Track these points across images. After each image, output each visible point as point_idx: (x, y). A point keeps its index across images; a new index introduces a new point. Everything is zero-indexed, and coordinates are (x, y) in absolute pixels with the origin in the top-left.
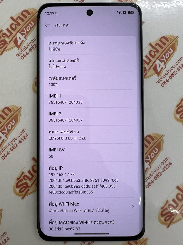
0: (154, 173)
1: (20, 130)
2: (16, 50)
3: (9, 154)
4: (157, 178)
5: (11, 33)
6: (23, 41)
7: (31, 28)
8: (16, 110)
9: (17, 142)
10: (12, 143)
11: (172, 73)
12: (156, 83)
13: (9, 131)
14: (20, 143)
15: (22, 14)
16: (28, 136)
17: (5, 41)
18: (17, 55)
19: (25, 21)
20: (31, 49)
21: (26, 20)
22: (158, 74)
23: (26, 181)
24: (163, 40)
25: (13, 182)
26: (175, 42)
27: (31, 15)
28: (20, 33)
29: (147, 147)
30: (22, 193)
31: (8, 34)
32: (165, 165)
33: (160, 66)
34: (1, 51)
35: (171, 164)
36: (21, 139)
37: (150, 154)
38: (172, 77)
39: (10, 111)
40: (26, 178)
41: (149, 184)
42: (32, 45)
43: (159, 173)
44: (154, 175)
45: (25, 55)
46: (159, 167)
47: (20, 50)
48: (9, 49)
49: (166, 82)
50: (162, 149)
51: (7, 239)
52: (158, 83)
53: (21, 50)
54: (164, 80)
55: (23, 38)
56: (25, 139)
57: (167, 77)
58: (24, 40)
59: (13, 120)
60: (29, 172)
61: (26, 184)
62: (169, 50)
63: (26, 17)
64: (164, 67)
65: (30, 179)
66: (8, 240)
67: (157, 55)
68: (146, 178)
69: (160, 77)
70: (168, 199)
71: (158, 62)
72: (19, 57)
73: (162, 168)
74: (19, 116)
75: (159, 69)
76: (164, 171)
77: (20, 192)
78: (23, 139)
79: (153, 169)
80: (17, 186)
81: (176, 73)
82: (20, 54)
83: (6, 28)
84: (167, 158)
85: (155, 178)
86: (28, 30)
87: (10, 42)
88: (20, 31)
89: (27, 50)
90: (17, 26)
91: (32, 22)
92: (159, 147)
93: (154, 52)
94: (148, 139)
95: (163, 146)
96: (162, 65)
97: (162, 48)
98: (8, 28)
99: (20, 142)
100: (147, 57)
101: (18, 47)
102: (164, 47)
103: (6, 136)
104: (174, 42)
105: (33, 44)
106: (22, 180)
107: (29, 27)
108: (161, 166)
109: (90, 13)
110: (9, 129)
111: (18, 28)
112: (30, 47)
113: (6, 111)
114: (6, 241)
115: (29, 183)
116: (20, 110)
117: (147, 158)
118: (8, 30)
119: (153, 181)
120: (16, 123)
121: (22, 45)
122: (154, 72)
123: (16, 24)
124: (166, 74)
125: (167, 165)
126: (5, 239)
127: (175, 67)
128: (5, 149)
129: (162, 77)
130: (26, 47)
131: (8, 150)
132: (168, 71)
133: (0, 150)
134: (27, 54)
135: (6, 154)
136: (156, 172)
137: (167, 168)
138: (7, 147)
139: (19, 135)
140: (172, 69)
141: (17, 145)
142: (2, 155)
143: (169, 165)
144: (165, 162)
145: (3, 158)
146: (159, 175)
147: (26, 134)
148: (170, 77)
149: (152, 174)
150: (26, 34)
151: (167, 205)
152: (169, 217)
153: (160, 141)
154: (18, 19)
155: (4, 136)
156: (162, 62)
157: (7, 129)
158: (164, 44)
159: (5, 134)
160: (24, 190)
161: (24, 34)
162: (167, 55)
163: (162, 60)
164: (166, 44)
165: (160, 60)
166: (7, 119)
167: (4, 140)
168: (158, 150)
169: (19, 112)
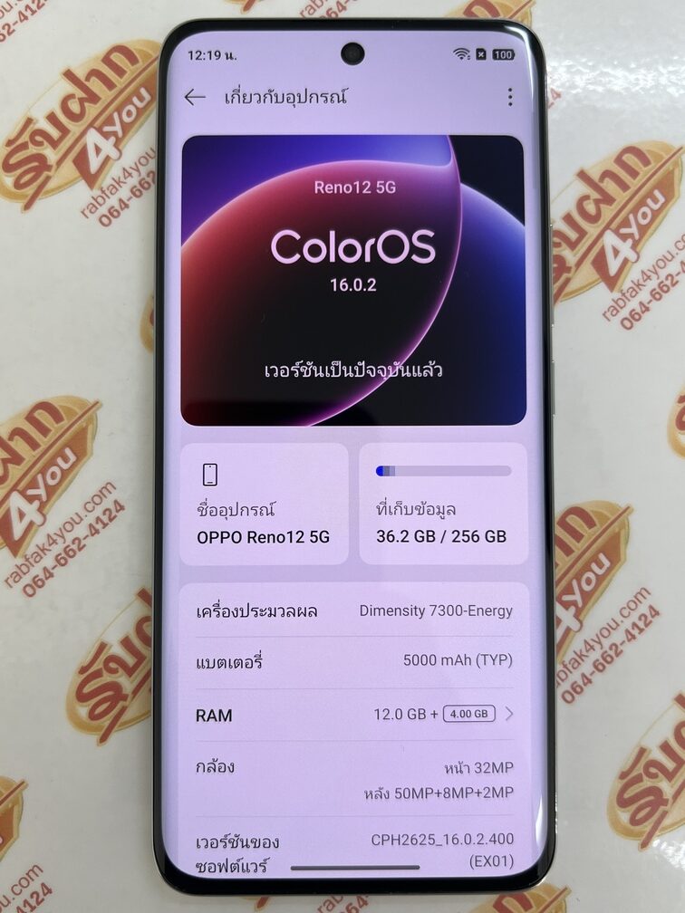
0: (592, 648)
1: (94, 489)
2: (82, 192)
3: (52, 575)
4: (604, 667)
5: (64, 131)
6: (108, 158)
7: (140, 112)
8: (80, 413)
9: (81, 531)
10: (63, 537)
11: (660, 281)
12: (604, 315)
13: (51, 491)
14: (93, 535)
15: (107, 60)
16: (122, 508)
17: (41, 158)
18: (87, 212)
19: (119, 87)
20: (139, 190)
21: (119, 82)
22: (611, 282)
23: (113, 675)
24: (630, 159)
25: (68, 679)
26: (671, 168)
27: (141, 65)
28: (100, 130)
29: (568, 551)
30: (101, 720)
31: (55, 133)
32: (634, 617)
33: (616, 252)
34: (26, 196)
35: (657, 613)
36: (98, 519)
37: (578, 577)
38: (661, 296)
39: (57, 416)
40: (113, 665)
41: (576, 690)
42: (144, 174)
43: (611, 649)
44: (596, 655)
45: (116, 211)
46: (614, 625)
47: (96, 192)
48: (59, 189)
49: (640, 312)
50: (625, 560)
51: (41, 894)
52: (608, 314)
53: (99, 193)
54: (633, 304)
55: (108, 147)
56: (111, 520)
57: (644, 295)
58: (113, 153)
59: (68, 452)
60: (126, 643)
61: (116, 687)
62: (650, 195)
63: (121, 72)
64: (632, 256)
65: (130, 671)
66: (45, 895)
67: (608, 212)
68: (565, 666)
69: (616, 295)
70: (645, 744)
71: (610, 239)
72: (94, 218)
73: (621, 630)
74: (89, 436)
75: (613, 265)
76: (629, 640)
77: (92, 716)
78: (105, 519)
79: (589, 632)
80: (81, 697)
81: (676, 279)
82: (98, 206)
83: (46, 112)
84: (643, 593)
85: (596, 667)
86: (126, 119)
87: (60, 162)
88: (98, 124)
89: (124, 193)
90: (86, 104)
91: (143, 91)
92: (613, 550)
93: (597, 202)
94: (574, 521)
95: (629, 546)
96: (626, 249)
97: (624, 187)
98: (53, 113)
99: (94, 531)
100: (568, 219)
101: (91, 179)
102: (634, 184)
103: (40, 510)
104: (669, 166)
105: (144, 170)
106: (98, 674)
107: (131, 107)
108: (620, 623)
109: (353, 54)
110: (51, 482)
111: (92, 110)
112: (133, 181)
113: (42, 416)
114: (40, 899)
115: (127, 684)
116: (95, 412)
117: (569, 590)
118: (52, 118)
119: (589, 677)
120: (79, 459)
121: (104, 172)
122: (594, 275)
123: (84, 95)
124: (638, 285)
125: (640, 619)
126: (33, 893)
127: (673, 257)
128: (38, 559)
129: (624, 294)
130: (119, 183)
131: (48, 561)
132: (649, 273)
133: (19, 561)
134: (123, 206)
135: (40, 577)
136: (600, 643)
137: (641, 630)
138: (43, 550)
139: (90, 507)
140: (661, 264)
141: (83, 542)
142: (27, 579)
143: (649, 618)
144: (633, 606)
145: (30, 591)
146: (612, 653)
147: (116, 502)
148: (653, 296)
149: (587, 651)
150: (120, 134)
151: (639, 765)
152: (648, 810)
153: (615, 527)
154: (93, 79)
155: (31, 510)
156: (624, 237)
157: (46, 485)
158: (634, 174)
159: (36, 504)
160: (105, 710)
161: (115, 134)
162: (644, 216)
163: (623, 231)
164: (641, 173)
165: (616, 232)
166: (43, 447)
167: (31, 524)
168: (607, 563)
169: (91, 420)
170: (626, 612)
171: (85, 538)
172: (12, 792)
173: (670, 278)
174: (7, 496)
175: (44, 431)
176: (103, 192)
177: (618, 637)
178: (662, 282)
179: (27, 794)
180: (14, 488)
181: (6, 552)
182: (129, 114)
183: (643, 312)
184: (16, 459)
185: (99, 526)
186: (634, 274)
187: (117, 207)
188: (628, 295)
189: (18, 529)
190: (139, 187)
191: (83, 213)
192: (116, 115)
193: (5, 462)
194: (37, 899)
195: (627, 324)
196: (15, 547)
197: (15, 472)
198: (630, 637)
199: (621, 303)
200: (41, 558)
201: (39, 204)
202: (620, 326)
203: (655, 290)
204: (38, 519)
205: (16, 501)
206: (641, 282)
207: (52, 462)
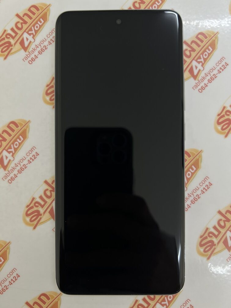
1: (29, 149)
2: (22, 53)
3: (17, 176)
4: (194, 202)
5: (16, 34)
6: (30, 42)
7: (40, 26)
8: (24, 124)
9: (25, 162)
10: (20, 164)
13: (16, 150)
14: (29, 163)
15: (29, 10)
16: (38, 155)
17: (9, 43)
18: (24, 60)
19: (34, 18)
21: (34, 17)
22: (195, 77)
23: (37, 208)
24: (201, 37)
25: (24, 209)
27: (40, 11)
28: (28, 33)
30: (34, 222)
31: (13, 34)
32: (204, 186)
33: (196, 67)
34: (5, 55)
35: (211, 184)
36: (31, 158)
37: (186, 173)
38: (211, 82)
39: (17, 126)
40: (37, 205)
42: (42, 47)
43: (196, 196)
44: (192, 198)
45: (34, 59)
46: (197, 189)
49: (204, 87)
50: (201, 168)
51: (16, 277)
52: (194, 88)
53: (28, 53)
54: (202, 84)
55: (30, 38)
56: (35, 158)
57: (206, 81)
58: (33, 40)
59: (21, 137)
60: (41, 197)
61: (38, 211)
62: (207, 48)
63: (34, 14)
64: (202, 69)
65: (42, 206)
66: (18, 277)
67: (193, 54)
69: (197, 81)
70: (208, 226)
71: (194, 63)
72: (27, 61)
73: (200, 190)
74: (27, 132)
75: (196, 72)
76: (202, 193)
77: (31, 221)
78: (33, 158)
80: (27, 215)
81: (216, 76)
82: (28, 58)
83: (11, 27)
84: (207, 178)
85: (192, 202)
86: (36, 29)
87: (15, 44)
88: (27, 31)
89: (36, 53)
90: (23, 25)
91: (41, 20)
92: (197, 165)
93: (190, 51)
95: (202, 163)
96: (199, 66)
97: (199, 46)
98: (13, 28)
99: (30, 162)
101: (25, 49)
102: (202, 45)
103: (13, 156)
104: (214, 38)
105: (42, 45)
106: (32, 208)
107: (38, 25)
108: (199, 188)
110: (16, 147)
111: (25, 26)
112: (39, 49)
113: (12, 126)
115: (42, 210)
116: (29, 124)
119: (190, 205)
120: (24, 139)
122: (189, 75)
123: (22, 22)
124: (204, 78)
125: (206, 186)
126: (14, 277)
127: (215, 68)
128: (12, 171)
129: (199, 81)
130: (34, 50)
131: (16, 172)
132: (207, 74)
133: (6, 172)
134: (36, 57)
135: (13, 177)
136: (193, 194)
137: (206, 190)
138: (14, 169)
139: (28, 154)
140: (211, 71)
141: (26, 166)
142: (9, 178)
143: (209, 186)
144: (203, 182)
145: (10, 181)
146: (197, 198)
147: (36, 153)
148: (209, 82)
149: (189, 197)
150: (34, 34)
151: (206, 233)
152: (209, 247)
153: (197, 157)
154: (25, 16)
155: (10, 156)
156: (199, 62)
157: (14, 148)
158: (202, 41)
159: (11, 154)
160: (35, 219)
161: (32, 34)
162: (206, 55)
163: (199, 60)
164: (205, 41)
165: (196, 61)
166: (13, 136)
167: (10, 160)
168: (195, 169)
169: (28, 127)
170: (201, 184)
171: (27, 165)
172: (6, 245)
173: (214, 75)
174: (2, 152)
175: (13, 130)
176: (29, 53)
177: (199, 192)
178: (212, 77)
179: (11, 246)
180: (4, 149)
181: (2, 169)
182: (37, 27)
183: (206, 87)
184: (5, 140)
185: (31, 161)
186: (202, 74)
187: (34, 58)
188: (200, 81)
189: (6, 162)
190: (41, 51)
191: (23, 60)
192: (33, 28)
193: (1, 141)
194: (15, 279)
195: (200, 91)
196: (5, 168)
197: (4, 144)
198: (203, 192)
199: (198, 84)
200: (13, 171)
201: (9, 57)
202: (198, 91)
203: (209, 79)
204: (12, 159)
205: (5, 153)
206: (205, 77)
207: (16, 141)
